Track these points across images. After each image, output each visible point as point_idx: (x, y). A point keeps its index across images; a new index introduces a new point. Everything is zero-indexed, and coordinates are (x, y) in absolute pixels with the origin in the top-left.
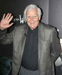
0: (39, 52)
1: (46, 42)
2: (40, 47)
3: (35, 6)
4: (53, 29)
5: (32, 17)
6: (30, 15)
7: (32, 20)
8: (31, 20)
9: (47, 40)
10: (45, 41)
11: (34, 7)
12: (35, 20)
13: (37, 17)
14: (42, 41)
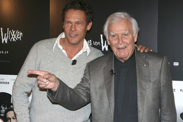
0: (139, 103)
1: (151, 84)
2: (141, 94)
3: (126, 14)
4: (165, 59)
5: (120, 36)
6: (116, 33)
7: (121, 42)
8: (119, 42)
9: (152, 80)
10: (150, 82)
11: (123, 16)
12: (126, 41)
13: (131, 36)
14: (144, 83)
